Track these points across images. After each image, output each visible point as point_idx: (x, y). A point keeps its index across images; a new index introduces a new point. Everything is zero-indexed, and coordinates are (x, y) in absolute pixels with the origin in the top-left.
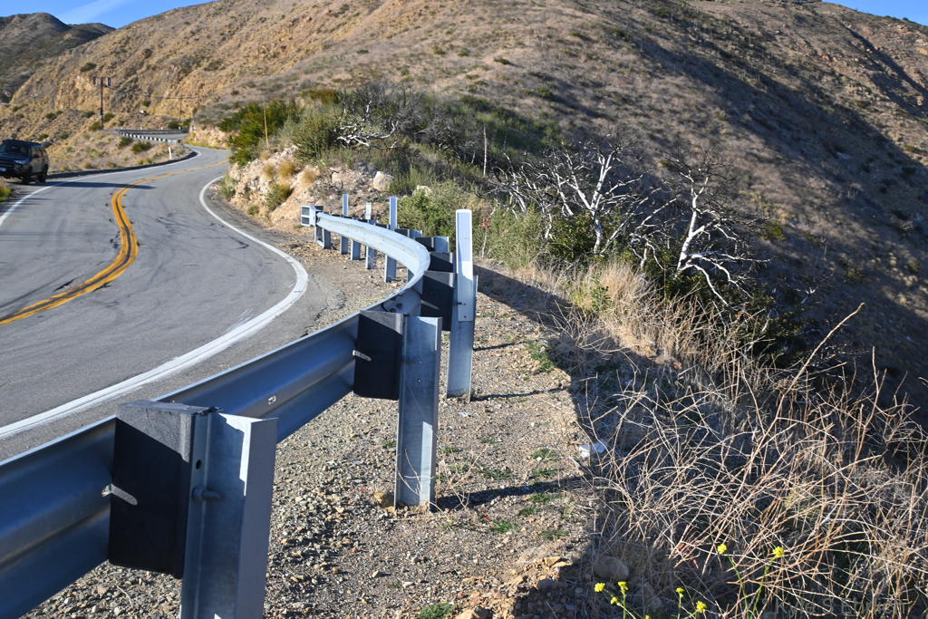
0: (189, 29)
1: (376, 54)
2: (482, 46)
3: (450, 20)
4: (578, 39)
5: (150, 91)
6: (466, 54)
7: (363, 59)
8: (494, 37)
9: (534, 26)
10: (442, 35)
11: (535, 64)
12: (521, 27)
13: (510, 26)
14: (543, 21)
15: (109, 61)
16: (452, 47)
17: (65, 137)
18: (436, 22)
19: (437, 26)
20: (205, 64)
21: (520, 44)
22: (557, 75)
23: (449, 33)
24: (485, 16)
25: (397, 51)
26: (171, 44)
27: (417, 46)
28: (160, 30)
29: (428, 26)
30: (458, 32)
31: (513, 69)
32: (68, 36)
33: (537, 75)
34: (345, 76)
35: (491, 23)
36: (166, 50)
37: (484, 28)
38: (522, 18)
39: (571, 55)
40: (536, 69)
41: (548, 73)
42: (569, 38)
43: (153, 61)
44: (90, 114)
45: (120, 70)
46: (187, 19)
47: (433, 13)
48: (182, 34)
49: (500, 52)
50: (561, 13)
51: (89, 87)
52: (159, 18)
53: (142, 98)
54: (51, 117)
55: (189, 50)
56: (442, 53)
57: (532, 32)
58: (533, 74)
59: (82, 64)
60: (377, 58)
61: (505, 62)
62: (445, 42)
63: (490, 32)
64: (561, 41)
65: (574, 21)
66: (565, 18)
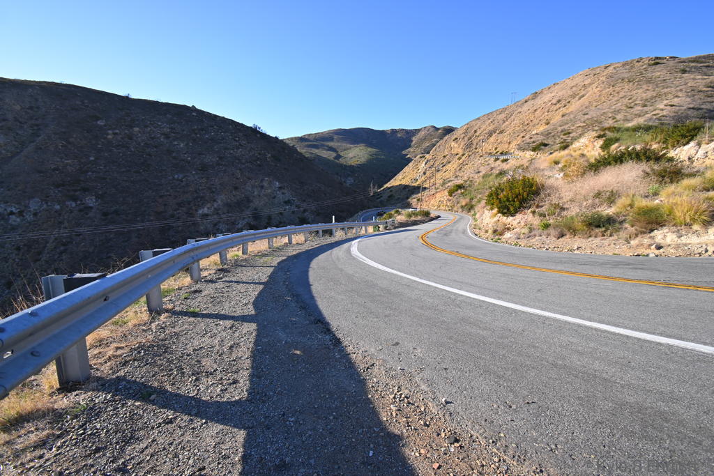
0: (490, 121)
1: (593, 114)
2: (653, 101)
3: (629, 94)
4: (710, 89)
5: (477, 144)
6: (646, 106)
7: (586, 117)
8: (659, 96)
9: (681, 87)
10: (626, 101)
11: (689, 104)
12: (673, 89)
13: (666, 90)
14: (686, 84)
15: (462, 136)
16: (636, 104)
17: (449, 162)
18: (621, 96)
19: (621, 98)
20: (498, 132)
21: (677, 96)
22: (702, 107)
23: (630, 99)
24: (650, 88)
25: (605, 111)
26: (484, 127)
27: (614, 107)
28: (479, 123)
29: (616, 99)
30: (635, 98)
31: (678, 108)
32: (440, 131)
33: (693, 108)
34: (582, 125)
35: (654, 91)
36: (482, 129)
37: (650, 94)
38: (672, 85)
39: (709, 97)
40: (691, 106)
41: (698, 106)
42: (705, 89)
43: (477, 134)
44: (457, 154)
45: (466, 139)
46: (489, 117)
47: (618, 93)
48: (487, 123)
49: (665, 102)
50: (694, 79)
51: (455, 146)
52: (478, 119)
53: (474, 147)
54: (444, 157)
55: (491, 128)
56: (631, 108)
57: (681, 90)
58: (690, 108)
59: (453, 139)
60: (595, 115)
61: (672, 106)
62: (630, 103)
63: (655, 95)
64: (701, 91)
65: (705, 81)
66: (698, 81)
